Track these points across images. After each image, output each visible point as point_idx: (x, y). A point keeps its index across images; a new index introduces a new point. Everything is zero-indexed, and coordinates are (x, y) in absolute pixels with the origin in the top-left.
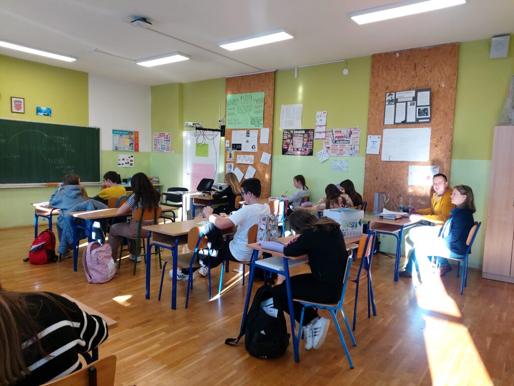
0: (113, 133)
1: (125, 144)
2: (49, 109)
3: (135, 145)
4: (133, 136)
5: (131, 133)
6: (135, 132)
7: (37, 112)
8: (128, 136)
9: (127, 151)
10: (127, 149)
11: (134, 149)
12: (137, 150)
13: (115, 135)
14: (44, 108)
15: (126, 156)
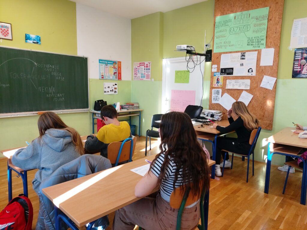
0: (100, 62)
1: (110, 74)
2: (38, 36)
3: (118, 74)
4: (116, 66)
5: (115, 63)
6: (118, 62)
7: (26, 39)
8: (112, 66)
9: (111, 80)
10: (111, 78)
11: (117, 77)
12: (120, 78)
13: (101, 64)
14: (33, 36)
15: (111, 84)
